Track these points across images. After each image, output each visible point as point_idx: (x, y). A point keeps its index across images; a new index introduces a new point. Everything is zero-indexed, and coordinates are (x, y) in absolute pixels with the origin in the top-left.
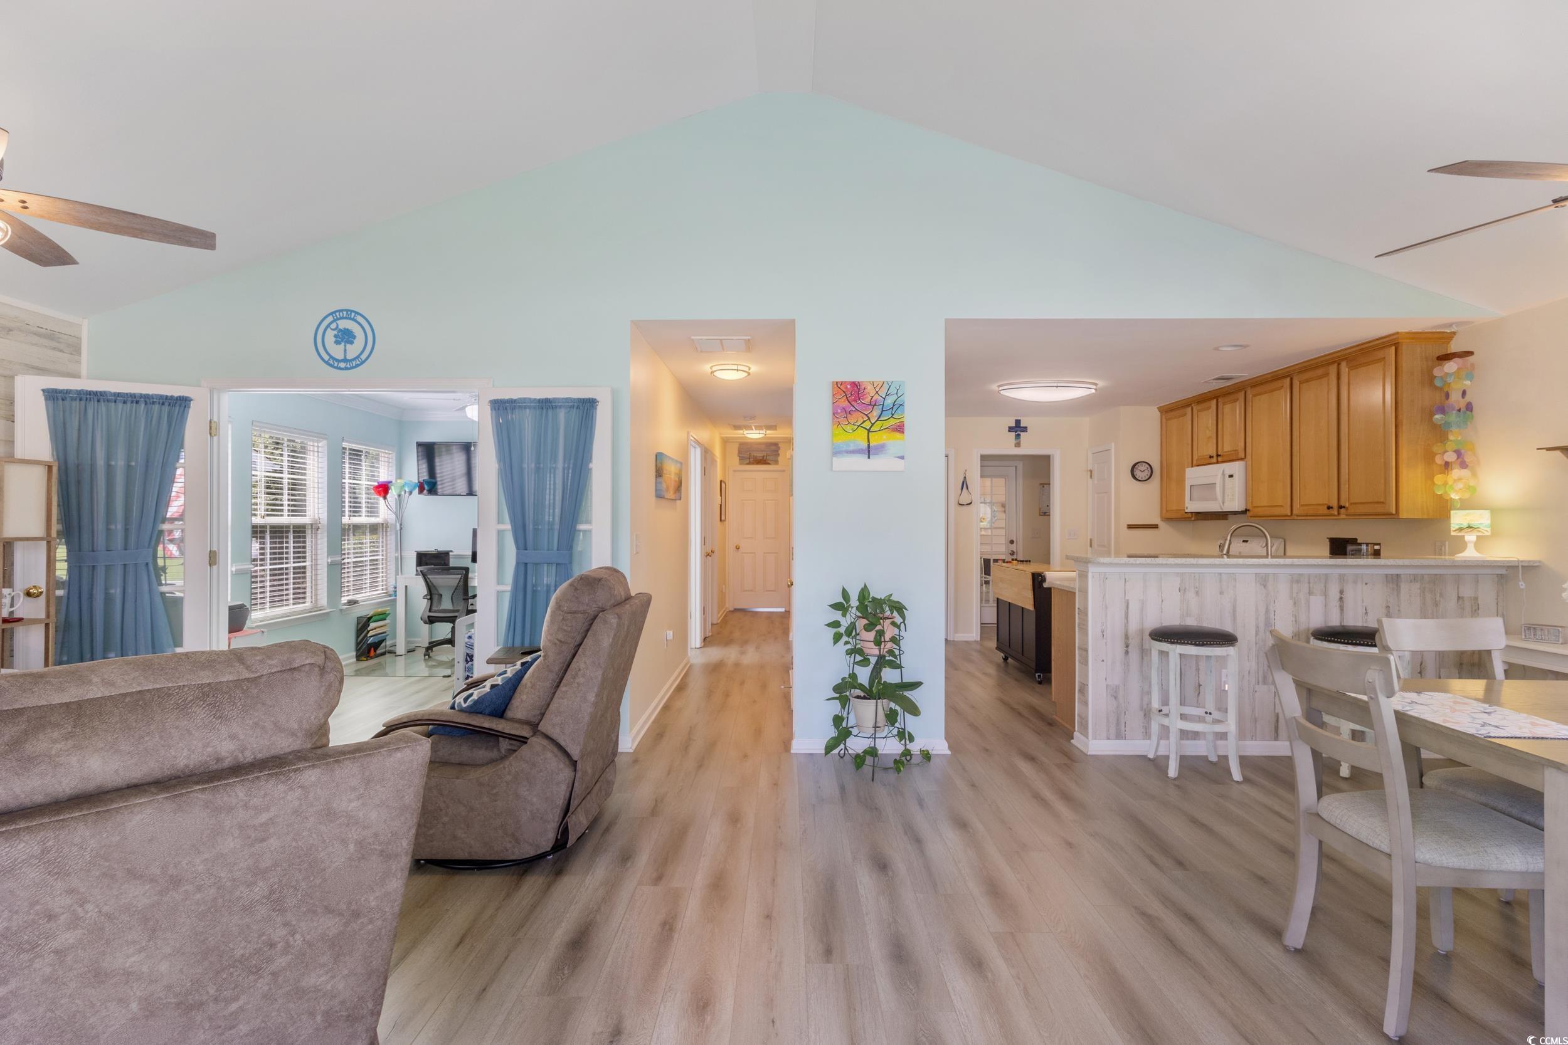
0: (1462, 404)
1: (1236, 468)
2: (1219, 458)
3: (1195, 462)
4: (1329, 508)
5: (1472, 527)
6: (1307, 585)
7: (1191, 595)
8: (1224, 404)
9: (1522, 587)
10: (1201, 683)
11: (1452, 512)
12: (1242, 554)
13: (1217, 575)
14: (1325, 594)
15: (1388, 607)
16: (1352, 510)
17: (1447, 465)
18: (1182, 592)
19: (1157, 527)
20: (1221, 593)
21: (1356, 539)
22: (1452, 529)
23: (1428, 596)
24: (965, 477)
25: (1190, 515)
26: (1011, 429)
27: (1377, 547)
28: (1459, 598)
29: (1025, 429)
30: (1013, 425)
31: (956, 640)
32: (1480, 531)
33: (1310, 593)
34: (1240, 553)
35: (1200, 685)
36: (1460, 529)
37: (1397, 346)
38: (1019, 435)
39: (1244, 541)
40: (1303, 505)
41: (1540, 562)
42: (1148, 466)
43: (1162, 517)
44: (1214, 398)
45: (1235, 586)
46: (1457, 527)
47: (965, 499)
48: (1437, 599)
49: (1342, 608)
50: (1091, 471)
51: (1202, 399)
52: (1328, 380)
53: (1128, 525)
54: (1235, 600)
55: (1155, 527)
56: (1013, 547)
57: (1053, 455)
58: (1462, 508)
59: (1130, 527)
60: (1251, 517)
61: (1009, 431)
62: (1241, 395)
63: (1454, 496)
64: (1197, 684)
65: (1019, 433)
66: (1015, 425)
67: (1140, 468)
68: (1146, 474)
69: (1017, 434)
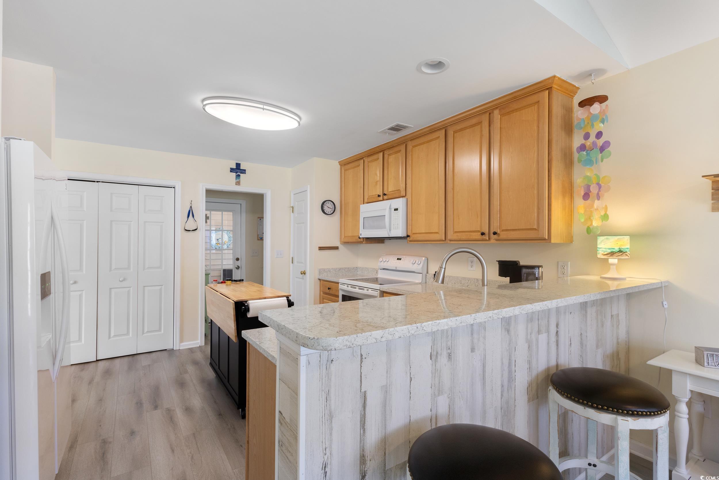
1: (400, 203)
2: (384, 196)
3: (366, 200)
4: (483, 234)
6: (537, 322)
7: (443, 360)
8: (389, 155)
9: (665, 307)
12: (398, 269)
14: (548, 331)
16: (503, 235)
18: (434, 358)
19: (338, 249)
21: (518, 262)
22: (600, 253)
23: (599, 317)
24: (191, 207)
25: (362, 240)
26: (232, 170)
29: (244, 172)
30: (234, 167)
31: (181, 348)
33: (539, 331)
34: (396, 268)
38: (239, 176)
39: (398, 259)
40: (456, 232)
42: (333, 204)
43: (341, 241)
44: (381, 152)
45: (485, 338)
46: (603, 251)
47: (191, 225)
48: (603, 320)
49: (557, 344)
50: (293, 207)
51: (371, 153)
52: (481, 127)
53: (319, 247)
54: (485, 357)
55: (336, 248)
56: (238, 263)
57: (266, 194)
59: (321, 248)
60: (410, 241)
61: (231, 171)
62: (403, 148)
63: (596, 225)
65: (239, 174)
66: (236, 167)
67: (328, 205)
68: (331, 210)
69: (237, 174)
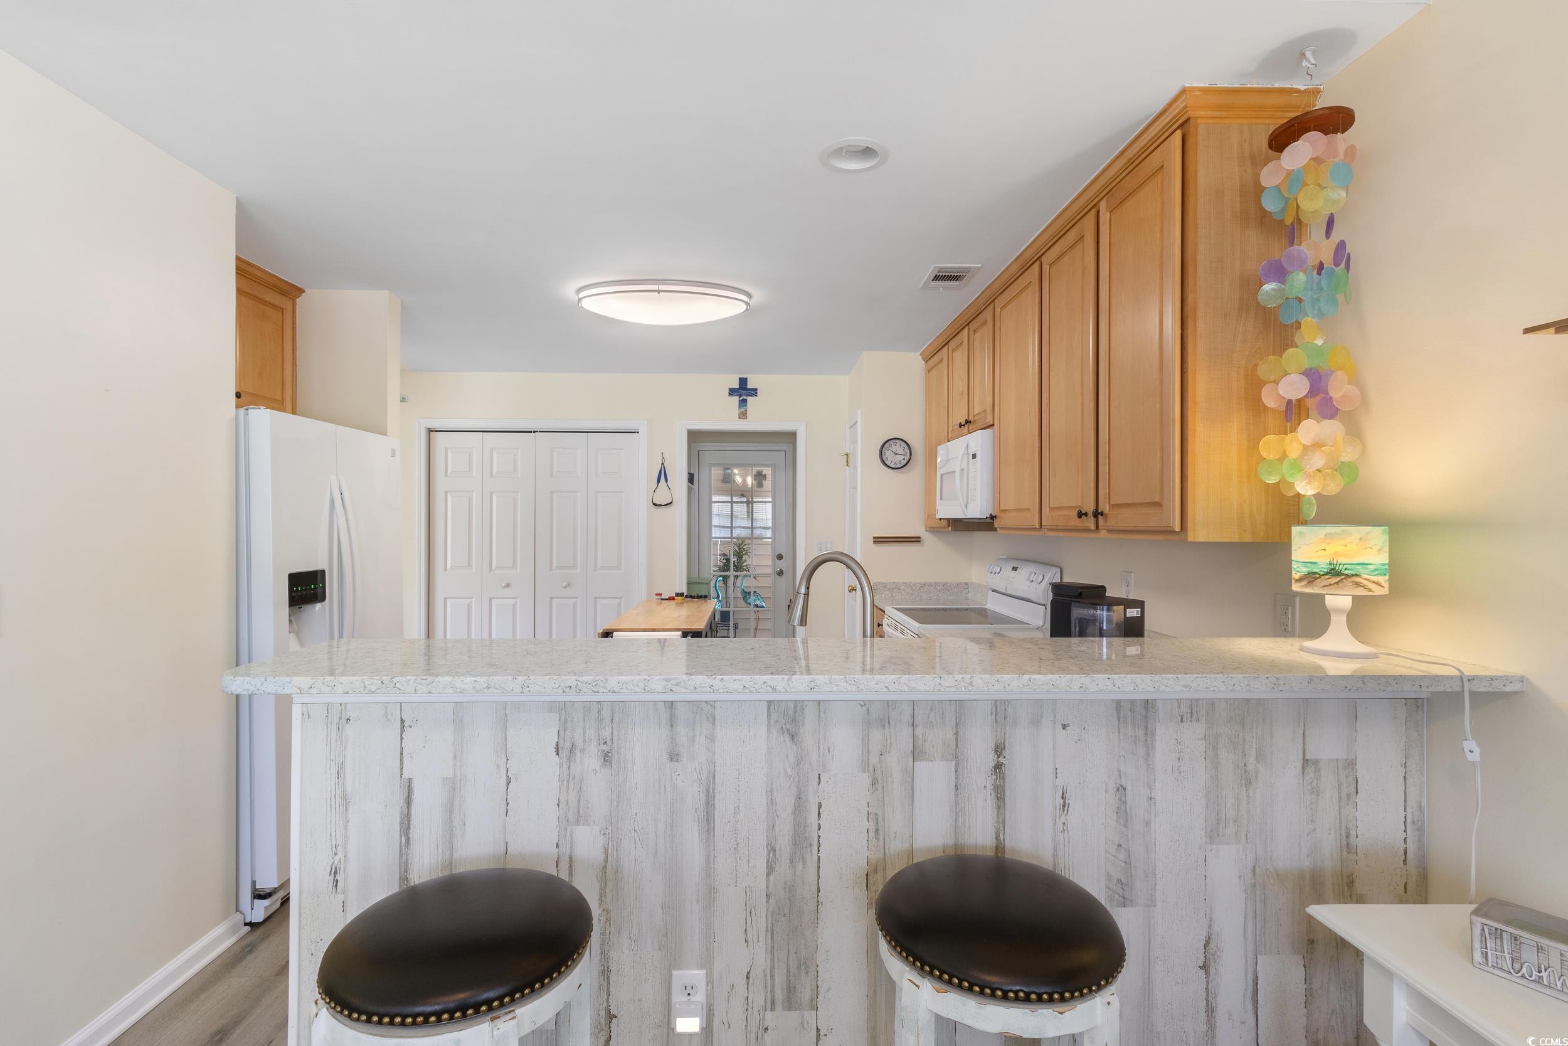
0: (1325, 251)
1: (982, 440)
2: (968, 425)
3: (947, 435)
4: (1081, 515)
5: (1339, 574)
6: (906, 732)
7: (589, 761)
8: (975, 332)
9: (1471, 757)
10: (613, 1012)
11: (1295, 530)
13: (661, 706)
14: (957, 758)
15: (1121, 789)
17: (1294, 412)
18: (564, 753)
19: (920, 541)
20: (674, 756)
21: (1103, 589)
22: (1295, 575)
23: (1227, 758)
24: (663, 464)
26: (732, 392)
27: (1133, 613)
28: (1306, 762)
29: (754, 392)
30: (736, 385)
32: (1358, 585)
33: (917, 753)
35: (611, 1017)
36: (1311, 578)
37: (1184, 125)
38: (745, 401)
39: (1013, 568)
40: (1051, 509)
41: (1522, 679)
42: (905, 445)
43: (922, 525)
44: (966, 324)
45: (711, 738)
46: (1305, 570)
47: (662, 496)
48: (1250, 767)
49: (1000, 795)
51: (956, 331)
52: (1085, 246)
53: (875, 538)
54: (712, 777)
55: (916, 540)
56: (781, 564)
57: (794, 430)
58: (1321, 520)
59: (878, 540)
60: (998, 528)
61: (730, 394)
62: (991, 311)
63: (1306, 488)
64: (603, 1013)
65: (745, 398)
66: (739, 385)
67: (894, 448)
68: (902, 457)
69: (741, 399)
